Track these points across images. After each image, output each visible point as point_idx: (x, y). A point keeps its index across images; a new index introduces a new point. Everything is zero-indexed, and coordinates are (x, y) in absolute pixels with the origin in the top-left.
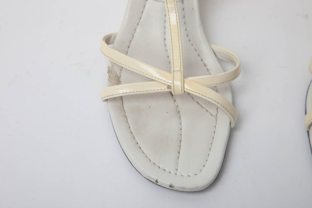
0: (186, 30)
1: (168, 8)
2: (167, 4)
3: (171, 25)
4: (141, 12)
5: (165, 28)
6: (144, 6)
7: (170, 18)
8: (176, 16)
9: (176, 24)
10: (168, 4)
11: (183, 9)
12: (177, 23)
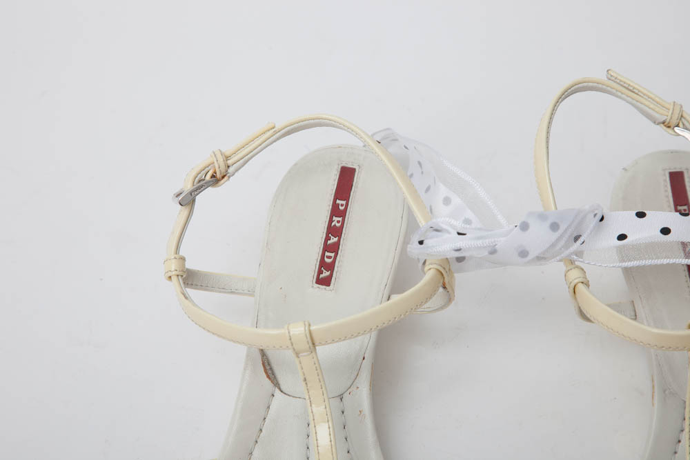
0: (348, 452)
1: (312, 412)
2: (311, 406)
3: (319, 445)
4: (263, 419)
5: (308, 448)
6: (269, 407)
7: (318, 432)
8: (329, 428)
9: (330, 443)
10: (313, 405)
11: (343, 413)
12: (331, 441)
